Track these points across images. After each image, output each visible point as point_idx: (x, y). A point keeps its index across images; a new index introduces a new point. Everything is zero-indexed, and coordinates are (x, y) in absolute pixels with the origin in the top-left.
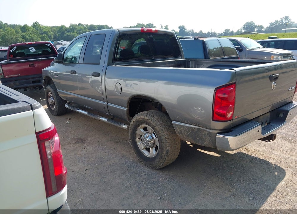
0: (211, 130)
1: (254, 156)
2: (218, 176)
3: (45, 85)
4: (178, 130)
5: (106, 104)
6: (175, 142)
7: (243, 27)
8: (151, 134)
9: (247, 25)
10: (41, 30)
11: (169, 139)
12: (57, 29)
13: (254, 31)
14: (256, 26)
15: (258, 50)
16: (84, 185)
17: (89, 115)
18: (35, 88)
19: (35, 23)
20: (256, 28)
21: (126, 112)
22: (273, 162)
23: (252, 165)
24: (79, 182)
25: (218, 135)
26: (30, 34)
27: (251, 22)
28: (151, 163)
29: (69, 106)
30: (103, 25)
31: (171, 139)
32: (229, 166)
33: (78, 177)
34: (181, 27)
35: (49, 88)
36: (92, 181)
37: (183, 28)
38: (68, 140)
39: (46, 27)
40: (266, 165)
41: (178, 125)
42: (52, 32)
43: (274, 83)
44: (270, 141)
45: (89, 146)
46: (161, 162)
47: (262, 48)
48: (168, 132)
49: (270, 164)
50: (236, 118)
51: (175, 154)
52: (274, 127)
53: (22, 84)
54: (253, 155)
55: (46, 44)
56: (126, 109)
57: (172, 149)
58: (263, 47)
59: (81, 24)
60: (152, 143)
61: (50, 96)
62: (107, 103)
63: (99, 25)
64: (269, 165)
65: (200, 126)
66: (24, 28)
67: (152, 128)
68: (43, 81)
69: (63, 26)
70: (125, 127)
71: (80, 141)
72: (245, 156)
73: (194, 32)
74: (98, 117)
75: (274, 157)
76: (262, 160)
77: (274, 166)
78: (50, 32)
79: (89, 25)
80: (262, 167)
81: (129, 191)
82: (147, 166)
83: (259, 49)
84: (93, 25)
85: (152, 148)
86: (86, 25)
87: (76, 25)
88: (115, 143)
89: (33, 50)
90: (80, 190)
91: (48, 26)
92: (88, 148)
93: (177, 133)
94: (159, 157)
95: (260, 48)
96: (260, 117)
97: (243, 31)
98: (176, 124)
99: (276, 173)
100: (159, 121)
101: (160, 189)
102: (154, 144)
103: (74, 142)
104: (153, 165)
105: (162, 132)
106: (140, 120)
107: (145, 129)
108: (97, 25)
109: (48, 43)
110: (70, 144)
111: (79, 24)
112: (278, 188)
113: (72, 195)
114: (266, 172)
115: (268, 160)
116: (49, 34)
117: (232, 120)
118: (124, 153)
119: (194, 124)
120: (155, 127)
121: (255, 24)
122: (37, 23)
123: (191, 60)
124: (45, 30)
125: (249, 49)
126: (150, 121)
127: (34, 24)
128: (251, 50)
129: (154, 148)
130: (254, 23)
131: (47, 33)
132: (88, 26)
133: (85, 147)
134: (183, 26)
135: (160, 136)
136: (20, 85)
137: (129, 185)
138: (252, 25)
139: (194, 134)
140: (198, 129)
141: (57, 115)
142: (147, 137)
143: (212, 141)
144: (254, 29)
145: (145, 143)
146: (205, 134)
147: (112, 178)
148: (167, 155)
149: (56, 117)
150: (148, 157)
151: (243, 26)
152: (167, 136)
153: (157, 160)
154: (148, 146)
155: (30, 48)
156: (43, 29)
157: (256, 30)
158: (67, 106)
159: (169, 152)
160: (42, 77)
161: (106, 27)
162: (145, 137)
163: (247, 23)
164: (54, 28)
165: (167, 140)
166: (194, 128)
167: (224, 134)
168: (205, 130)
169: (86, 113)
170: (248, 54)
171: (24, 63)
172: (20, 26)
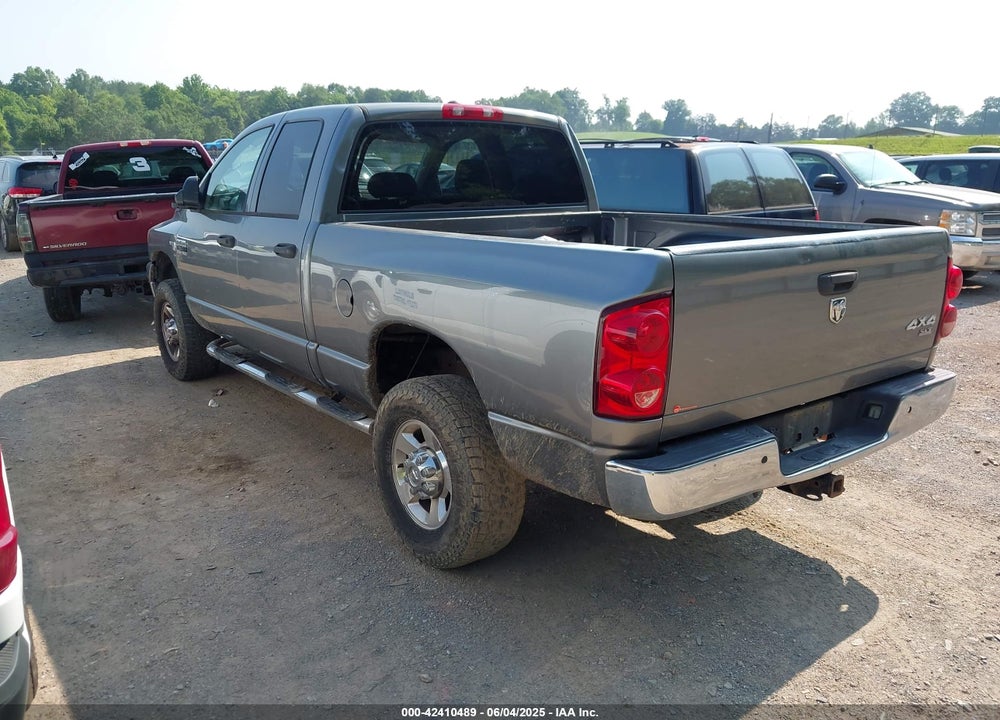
0: (591, 445)
1: (791, 546)
2: (643, 607)
3: (155, 280)
4: (504, 442)
5: (312, 346)
6: (503, 482)
7: (891, 112)
8: (435, 453)
9: (903, 104)
10: (207, 101)
11: (481, 469)
12: (259, 99)
13: (928, 127)
14: (936, 110)
15: (902, 190)
16: (198, 605)
17: (268, 383)
18: (130, 286)
19: (190, 79)
20: (935, 116)
21: (365, 377)
22: (845, 570)
23: (771, 577)
24: (187, 595)
25: (609, 463)
26: (171, 114)
27: (919, 93)
28: (429, 548)
29: (216, 350)
30: (410, 91)
31: (490, 471)
32: (693, 575)
33: (189, 578)
34: (673, 105)
35: (164, 289)
36: (229, 594)
37: (679, 109)
38: (194, 460)
39: (224, 93)
40: (817, 579)
41: (503, 425)
42: (243, 108)
43: (840, 301)
44: (820, 498)
45: (255, 482)
46: (456, 545)
47: (916, 183)
48: (483, 447)
49: (834, 576)
50: (676, 410)
51: (501, 522)
52: (840, 450)
53: (93, 275)
54: (787, 544)
55: (185, 148)
56: (365, 367)
57: (490, 505)
58: (919, 180)
59: (337, 85)
60: (433, 482)
61: (168, 317)
62: (316, 345)
63: (397, 90)
64: (831, 581)
65: (561, 430)
66: (154, 96)
67: (434, 431)
68: (150, 265)
69: (278, 92)
70: (365, 425)
71: (234, 464)
72: (757, 544)
73: (717, 123)
74: (293, 391)
75: (858, 555)
76: (814, 560)
77: (845, 582)
78: (235, 110)
79: (364, 89)
80: (803, 583)
81: (336, 631)
82: (420, 558)
83: (902, 186)
84: (377, 89)
85: (437, 498)
86: (354, 90)
87: (322, 89)
88: (342, 477)
89: (141, 165)
90: (182, 620)
91: (232, 90)
92: (251, 488)
93: (503, 450)
94: (451, 529)
95: (907, 183)
96: (787, 416)
97: (891, 124)
98: (497, 422)
99: (844, 608)
100: (454, 412)
101: (437, 633)
102: (441, 486)
103: (213, 466)
104: (434, 553)
105: (462, 446)
106: (401, 404)
107: (419, 435)
108: (391, 91)
109: (190, 146)
110: (198, 472)
111: (332, 87)
112: (831, 656)
113: (153, 632)
114: (809, 602)
115: (832, 562)
116: (233, 114)
117: (662, 416)
118: (360, 510)
119: (547, 426)
120: (440, 429)
121: (933, 103)
122: (196, 79)
123: (616, 216)
124: (220, 103)
125: (866, 186)
126: (428, 408)
127: (186, 82)
128: (873, 189)
129: (442, 501)
130: (929, 99)
131: (228, 111)
132: (361, 92)
133: (242, 484)
134: (681, 103)
135: (455, 461)
136: (85, 277)
137: (342, 615)
138: (923, 104)
139: (550, 455)
140: (558, 441)
141: (186, 377)
142: (421, 463)
143: (596, 482)
144: (926, 117)
145: (415, 481)
146: (578, 459)
147: (296, 589)
148: (472, 525)
149: (181, 384)
150: (421, 528)
151: (890, 108)
152: (474, 460)
153: (445, 538)
154: (421, 490)
155: (133, 160)
156: (214, 100)
157: (933, 123)
158: (211, 350)
159: (482, 513)
160: (147, 254)
161: (421, 96)
162: (414, 461)
163: (905, 96)
164: (250, 98)
165: (475, 473)
166: (548, 437)
167: (629, 461)
168: (576, 446)
169: (260, 374)
170: (862, 203)
171: (101, 206)
172: (142, 88)
